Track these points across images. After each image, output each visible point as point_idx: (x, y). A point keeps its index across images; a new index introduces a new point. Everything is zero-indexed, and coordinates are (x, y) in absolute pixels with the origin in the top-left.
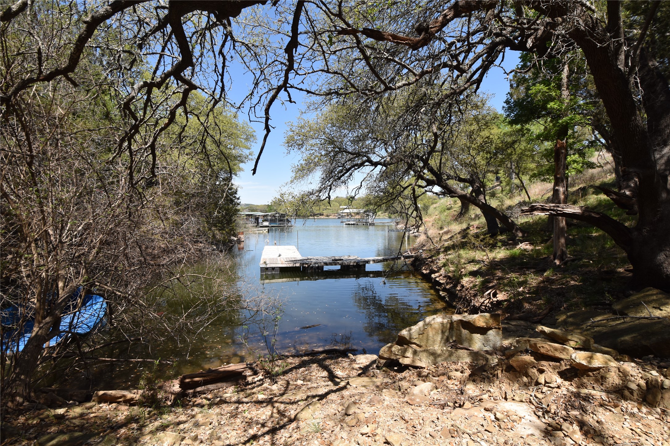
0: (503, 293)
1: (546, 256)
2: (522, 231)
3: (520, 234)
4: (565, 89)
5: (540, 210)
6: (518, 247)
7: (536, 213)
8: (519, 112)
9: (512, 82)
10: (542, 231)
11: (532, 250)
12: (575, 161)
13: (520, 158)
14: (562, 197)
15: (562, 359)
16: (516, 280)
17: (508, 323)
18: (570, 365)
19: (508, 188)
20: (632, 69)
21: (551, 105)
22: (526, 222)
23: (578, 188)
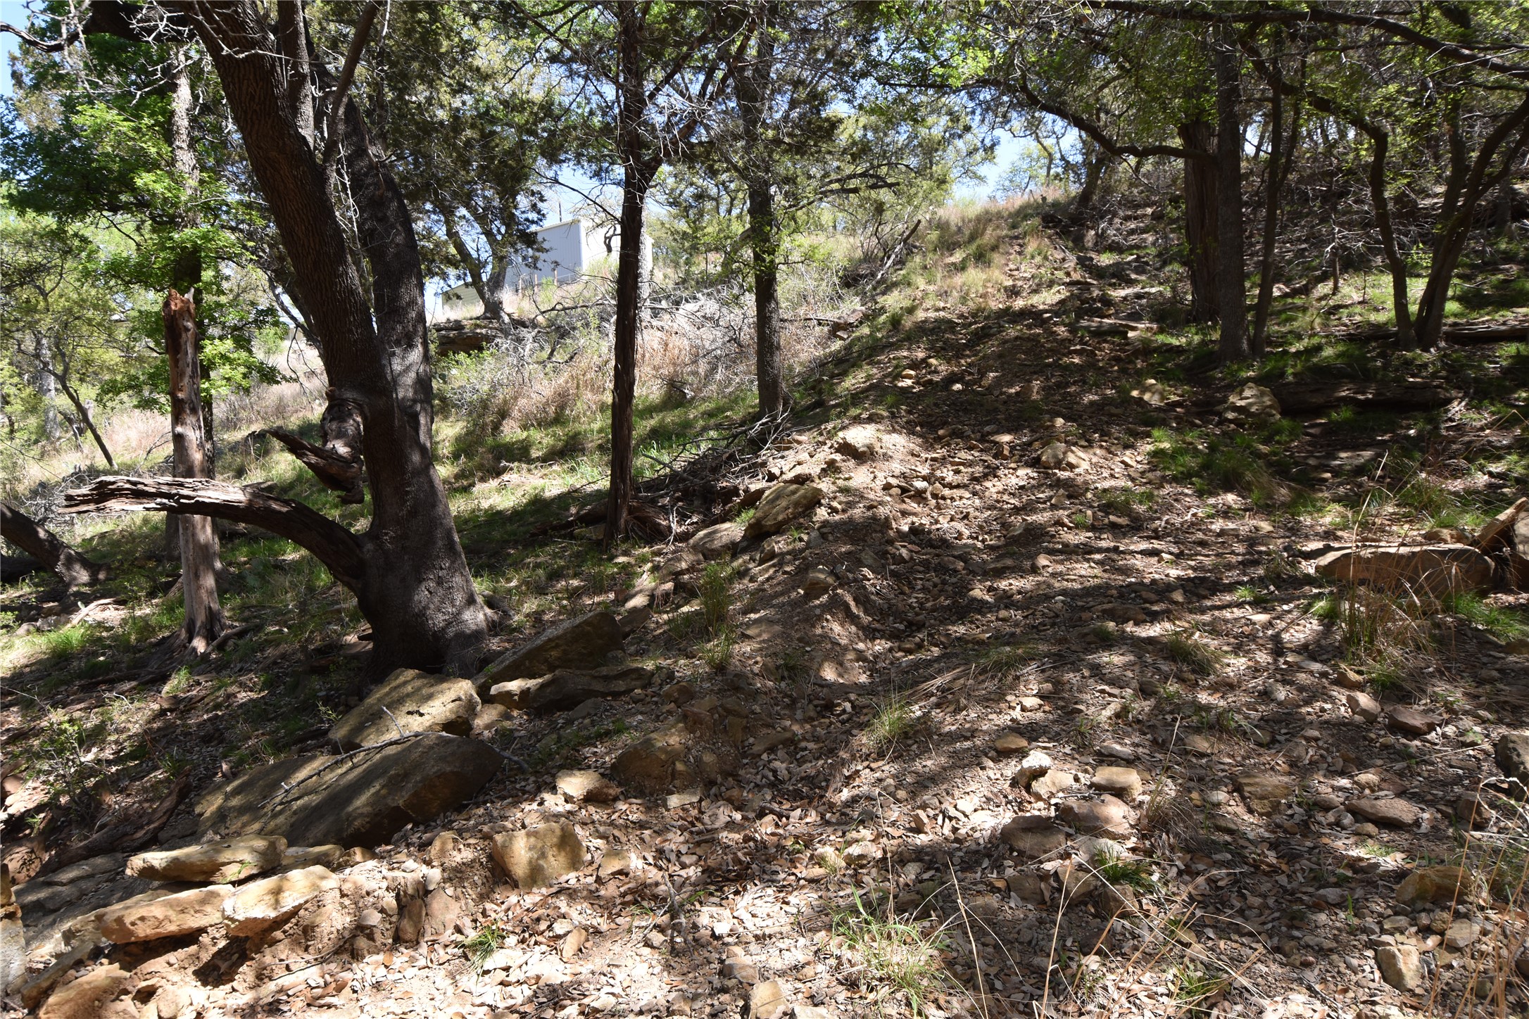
0: (31, 784)
1: (167, 634)
2: (86, 564)
3: (83, 576)
4: (184, 145)
5: (126, 496)
6: (76, 619)
7: (114, 505)
8: (45, 172)
9: (20, 67)
10: (149, 558)
11: (124, 622)
12: (225, 358)
13: (66, 325)
14: (197, 456)
15: (202, 930)
16: (71, 730)
17: (50, 884)
18: (227, 936)
19: (33, 421)
20: (331, 147)
21: (144, 180)
22: (103, 536)
23: (246, 433)
